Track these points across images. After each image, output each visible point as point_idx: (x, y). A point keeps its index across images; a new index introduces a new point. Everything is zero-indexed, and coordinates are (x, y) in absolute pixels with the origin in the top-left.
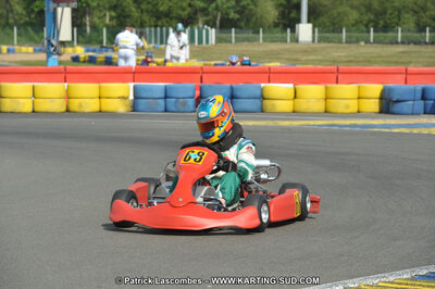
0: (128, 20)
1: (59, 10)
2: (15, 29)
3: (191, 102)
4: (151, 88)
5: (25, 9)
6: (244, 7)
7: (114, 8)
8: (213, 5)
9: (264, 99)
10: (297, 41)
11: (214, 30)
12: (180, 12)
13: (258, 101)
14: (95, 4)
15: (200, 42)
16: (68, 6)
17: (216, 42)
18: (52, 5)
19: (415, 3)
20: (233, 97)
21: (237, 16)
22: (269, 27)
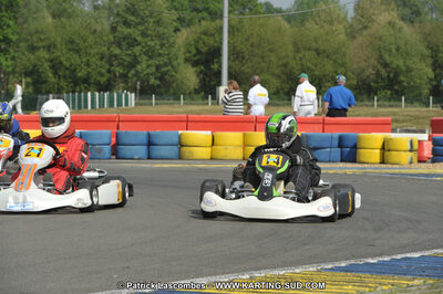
0: (44, 86)
3: (107, 149)
6: (165, 73)
7: (27, 74)
8: (133, 72)
9: (182, 146)
10: (218, 103)
11: (133, 95)
12: (99, 78)
13: (175, 148)
14: (10, 70)
15: (119, 104)
17: (136, 104)
19: (336, 72)
20: (150, 144)
21: (158, 82)
22: (190, 93)
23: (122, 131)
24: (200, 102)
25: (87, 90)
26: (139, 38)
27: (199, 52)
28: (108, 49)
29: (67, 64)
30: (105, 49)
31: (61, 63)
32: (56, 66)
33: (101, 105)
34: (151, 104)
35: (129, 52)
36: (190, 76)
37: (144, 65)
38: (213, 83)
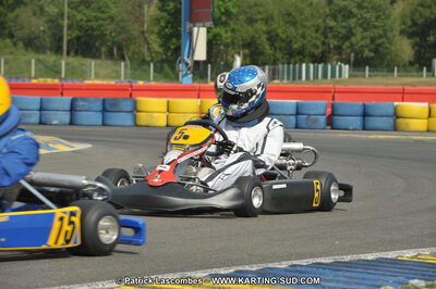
0: (261, 57)
1: (195, 29)
2: (152, 65)
3: (322, 120)
4: (283, 104)
5: (161, 46)
6: (379, 45)
7: (247, 45)
8: (347, 44)
9: (398, 117)
10: (433, 75)
11: (347, 66)
12: (313, 50)
13: (391, 120)
15: (333, 76)
16: (204, 26)
17: (350, 76)
18: (189, 25)
20: (365, 115)
21: (372, 54)
22: (404, 66)
23: (337, 101)
24: (415, 73)
25: (302, 61)
26: (355, 11)
27: (414, 23)
28: (324, 21)
29: (283, 36)
30: (320, 21)
31: (277, 35)
32: (272, 38)
33: (316, 76)
34: (364, 76)
35: (344, 24)
36: (405, 48)
37: (359, 37)
38: (427, 55)
